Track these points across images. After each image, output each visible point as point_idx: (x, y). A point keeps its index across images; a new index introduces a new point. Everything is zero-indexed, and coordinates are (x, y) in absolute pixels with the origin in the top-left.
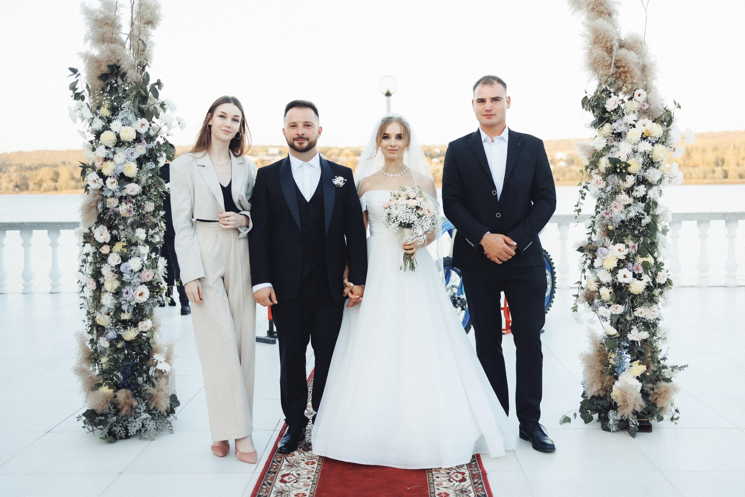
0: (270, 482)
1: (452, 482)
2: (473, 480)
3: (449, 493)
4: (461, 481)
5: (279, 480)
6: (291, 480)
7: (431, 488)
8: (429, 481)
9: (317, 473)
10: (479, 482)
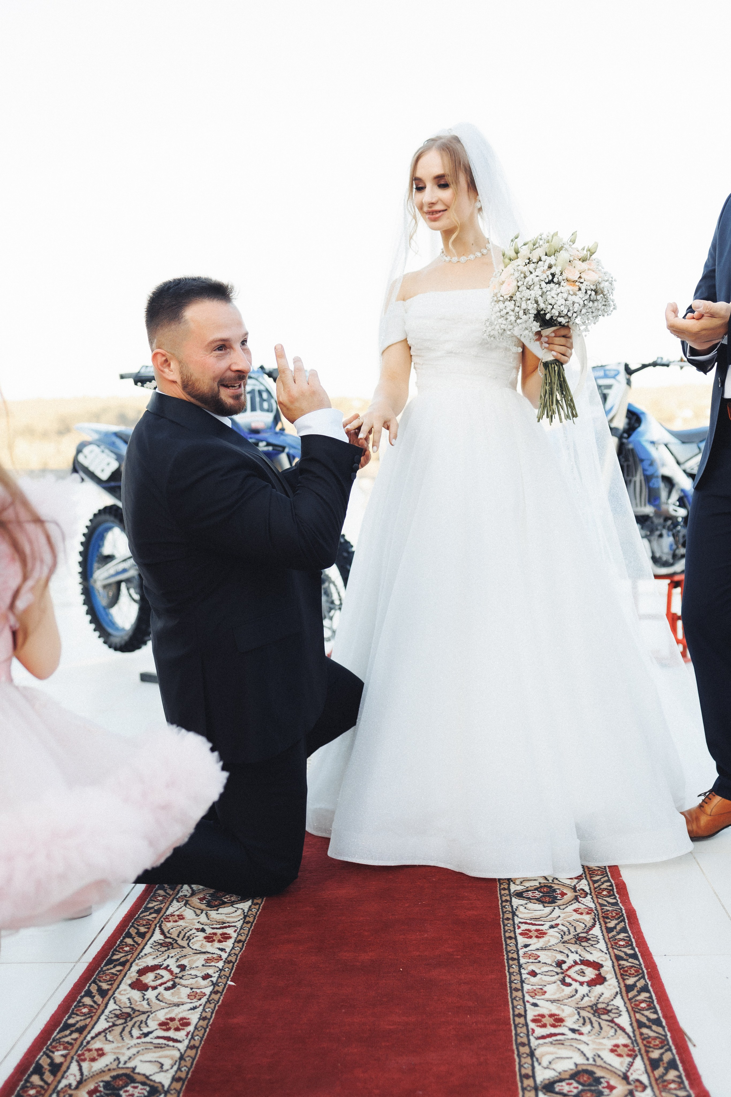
0: (105, 986)
1: (570, 985)
2: (624, 980)
3: (562, 1015)
4: (592, 983)
5: (129, 982)
6: (159, 982)
7: (515, 1003)
8: (511, 982)
9: (229, 962)
10: (640, 984)
